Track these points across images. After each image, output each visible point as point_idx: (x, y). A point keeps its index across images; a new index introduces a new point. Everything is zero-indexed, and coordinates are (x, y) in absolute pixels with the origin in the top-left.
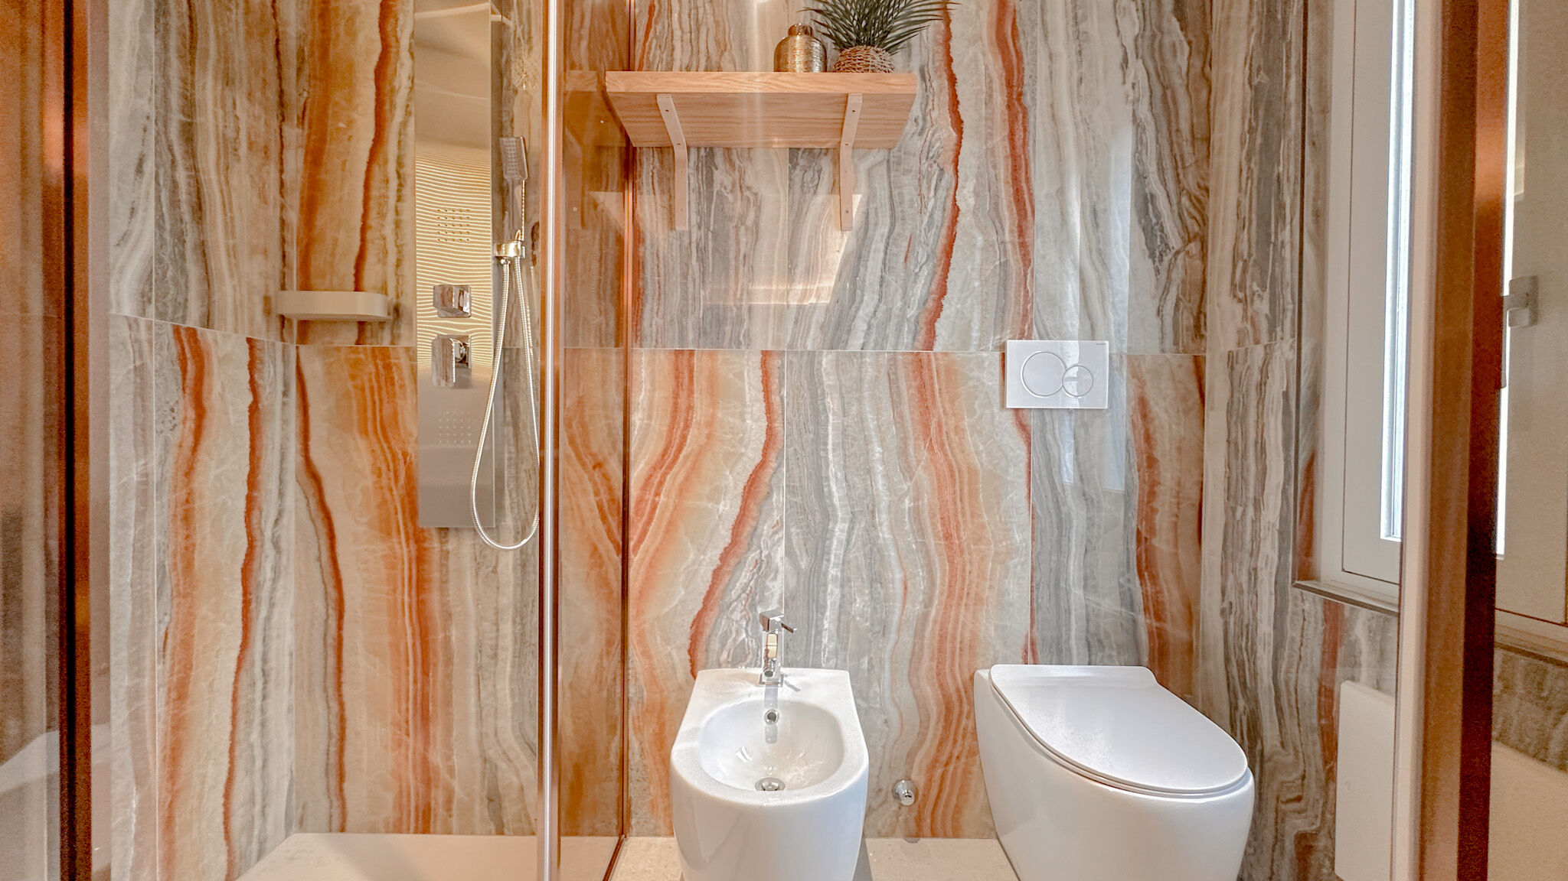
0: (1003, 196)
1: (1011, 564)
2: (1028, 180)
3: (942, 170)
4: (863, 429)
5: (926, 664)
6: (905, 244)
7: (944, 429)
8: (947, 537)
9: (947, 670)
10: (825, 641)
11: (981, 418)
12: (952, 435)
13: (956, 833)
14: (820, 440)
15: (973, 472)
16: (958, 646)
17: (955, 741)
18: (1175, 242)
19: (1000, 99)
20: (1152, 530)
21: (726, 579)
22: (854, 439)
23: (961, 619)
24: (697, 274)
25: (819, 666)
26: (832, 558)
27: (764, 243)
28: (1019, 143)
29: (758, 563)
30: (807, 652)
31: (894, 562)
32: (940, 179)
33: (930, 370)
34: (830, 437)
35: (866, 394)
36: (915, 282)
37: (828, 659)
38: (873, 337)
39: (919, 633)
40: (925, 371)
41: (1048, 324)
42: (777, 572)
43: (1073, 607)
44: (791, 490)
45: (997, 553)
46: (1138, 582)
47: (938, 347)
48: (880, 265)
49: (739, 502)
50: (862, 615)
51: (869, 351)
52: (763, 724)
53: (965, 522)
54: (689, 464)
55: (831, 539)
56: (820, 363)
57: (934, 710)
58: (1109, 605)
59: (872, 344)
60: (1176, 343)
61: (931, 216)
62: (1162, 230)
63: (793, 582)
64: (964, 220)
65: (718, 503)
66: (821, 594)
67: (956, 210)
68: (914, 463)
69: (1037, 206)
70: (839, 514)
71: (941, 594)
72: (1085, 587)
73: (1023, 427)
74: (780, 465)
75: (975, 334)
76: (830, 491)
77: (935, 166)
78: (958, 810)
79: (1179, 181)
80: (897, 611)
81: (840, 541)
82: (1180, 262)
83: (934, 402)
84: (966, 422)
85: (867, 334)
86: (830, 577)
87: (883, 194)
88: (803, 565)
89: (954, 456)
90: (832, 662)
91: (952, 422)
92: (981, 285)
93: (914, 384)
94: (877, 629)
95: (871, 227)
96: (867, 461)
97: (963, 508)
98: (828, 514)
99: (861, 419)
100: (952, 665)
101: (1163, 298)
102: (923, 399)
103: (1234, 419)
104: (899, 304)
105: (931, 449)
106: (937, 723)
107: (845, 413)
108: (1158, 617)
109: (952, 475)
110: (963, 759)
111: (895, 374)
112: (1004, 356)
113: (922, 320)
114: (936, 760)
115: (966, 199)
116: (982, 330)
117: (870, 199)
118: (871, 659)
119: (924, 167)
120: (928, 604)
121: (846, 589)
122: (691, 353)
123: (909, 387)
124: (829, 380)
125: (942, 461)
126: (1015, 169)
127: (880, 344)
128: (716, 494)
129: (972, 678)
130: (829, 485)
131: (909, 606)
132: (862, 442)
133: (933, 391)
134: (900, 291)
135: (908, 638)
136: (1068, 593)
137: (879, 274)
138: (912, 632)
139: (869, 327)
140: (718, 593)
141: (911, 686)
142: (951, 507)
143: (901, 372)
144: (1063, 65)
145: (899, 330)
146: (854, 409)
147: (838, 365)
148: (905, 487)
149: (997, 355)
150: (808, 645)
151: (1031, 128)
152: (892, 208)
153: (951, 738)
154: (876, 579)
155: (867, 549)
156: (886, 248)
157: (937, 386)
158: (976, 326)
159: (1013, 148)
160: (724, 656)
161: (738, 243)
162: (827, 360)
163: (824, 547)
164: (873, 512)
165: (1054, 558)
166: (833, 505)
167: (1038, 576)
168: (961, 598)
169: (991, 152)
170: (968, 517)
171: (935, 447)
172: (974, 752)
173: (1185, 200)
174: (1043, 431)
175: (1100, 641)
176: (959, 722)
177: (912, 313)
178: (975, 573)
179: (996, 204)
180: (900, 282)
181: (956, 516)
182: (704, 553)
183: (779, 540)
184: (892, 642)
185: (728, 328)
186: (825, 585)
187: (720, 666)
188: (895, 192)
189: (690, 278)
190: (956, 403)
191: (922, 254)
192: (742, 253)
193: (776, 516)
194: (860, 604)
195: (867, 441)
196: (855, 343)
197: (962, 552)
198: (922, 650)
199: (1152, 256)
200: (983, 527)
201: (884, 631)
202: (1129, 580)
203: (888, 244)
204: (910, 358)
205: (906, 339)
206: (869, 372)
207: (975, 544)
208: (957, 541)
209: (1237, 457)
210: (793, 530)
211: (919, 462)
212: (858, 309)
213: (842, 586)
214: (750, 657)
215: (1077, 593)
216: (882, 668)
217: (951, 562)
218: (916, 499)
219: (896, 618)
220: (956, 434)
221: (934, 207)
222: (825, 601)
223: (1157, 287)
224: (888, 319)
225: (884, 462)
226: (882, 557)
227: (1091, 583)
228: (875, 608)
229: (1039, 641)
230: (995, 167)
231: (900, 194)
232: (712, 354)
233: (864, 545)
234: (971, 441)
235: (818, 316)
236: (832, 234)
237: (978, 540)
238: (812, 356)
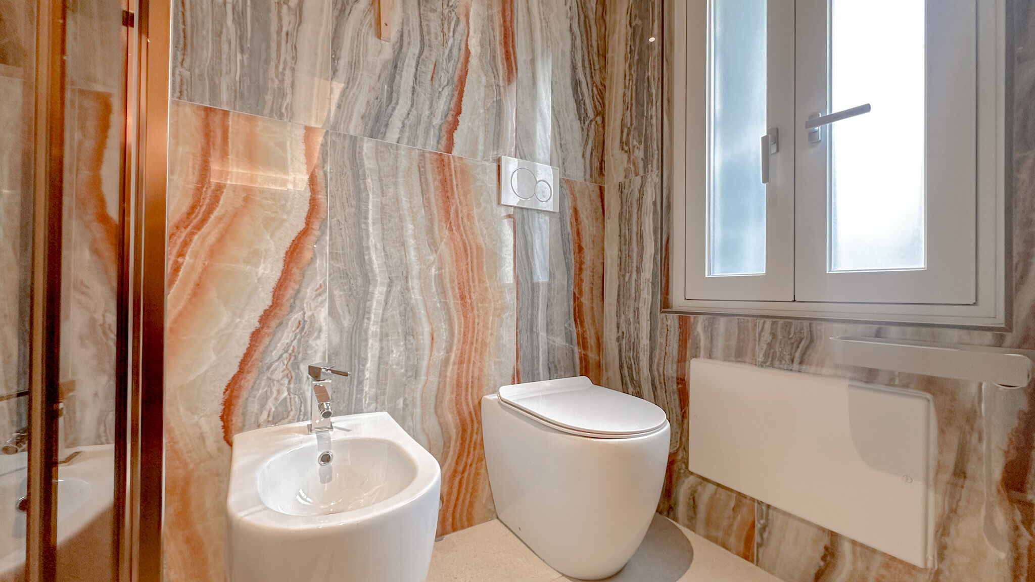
0: (498, 52)
1: (504, 316)
2: (513, 46)
3: (458, 18)
4: (398, 209)
5: (448, 396)
6: (432, 66)
7: (460, 215)
8: (463, 297)
9: (463, 400)
10: (366, 389)
11: (485, 209)
12: (465, 220)
13: (470, 524)
14: (360, 214)
15: (479, 248)
16: (470, 380)
17: (469, 453)
18: (591, 114)
20: (581, 292)
21: (266, 341)
22: (391, 216)
23: (472, 359)
24: (233, 36)
26: (373, 316)
27: (308, 28)
28: (508, 19)
29: (301, 325)
30: (350, 400)
31: (424, 319)
32: (457, 25)
33: (450, 169)
34: (371, 213)
35: (401, 180)
36: (439, 98)
37: (369, 404)
38: (407, 134)
39: (443, 374)
40: (446, 169)
41: (526, 149)
42: (320, 331)
43: (541, 344)
44: (334, 256)
45: (495, 309)
46: (574, 326)
47: (455, 152)
48: (412, 78)
49: (281, 265)
50: (397, 364)
51: (403, 145)
52: (317, 466)
53: (474, 286)
54: (222, 225)
55: (371, 300)
56: (361, 148)
57: (453, 432)
58: (560, 341)
59: (406, 140)
60: (591, 176)
61: (451, 50)
62: (584, 105)
63: (336, 340)
64: (473, 62)
65: (256, 265)
66: (363, 349)
67: (468, 52)
68: (438, 240)
69: (519, 67)
70: (379, 279)
71: (459, 341)
72: (547, 331)
73: (513, 220)
74: (323, 233)
75: (481, 147)
76: (370, 258)
77: (453, 14)
78: (471, 505)
79: (592, 77)
80: (426, 358)
81: (378, 302)
82: (593, 127)
83: (453, 194)
84: (475, 212)
85: (402, 131)
86: (370, 333)
87: (414, 21)
88: (346, 323)
89: (467, 236)
90: (373, 406)
91: (465, 210)
92: (485, 113)
93: (439, 178)
94: (410, 374)
95: (405, 44)
96: (402, 235)
97: (473, 276)
98: (368, 279)
99: (397, 200)
100: (466, 395)
101: (585, 148)
102: (445, 191)
103: (623, 221)
104: (427, 113)
105: (451, 229)
106: (456, 442)
107: (383, 194)
108: (585, 347)
109: (466, 251)
110: (474, 466)
111: (424, 167)
112: (499, 167)
113: (444, 129)
114: (455, 471)
115: (475, 47)
116: (485, 145)
117: (405, 22)
118: (405, 399)
119: (446, 12)
120: (449, 350)
121: (384, 343)
122: (226, 113)
123: (435, 180)
124: (369, 164)
125: (458, 240)
126: (506, 36)
127: (412, 141)
128: (255, 257)
129: (480, 403)
130: (369, 254)
131: (435, 353)
132: (397, 220)
133: (452, 186)
134: (428, 103)
135: (434, 379)
136: (538, 335)
137: (411, 84)
138: (437, 374)
139: (404, 126)
140: (256, 355)
141: (437, 416)
142: (465, 275)
143: (429, 166)
145: (427, 133)
146: (391, 191)
147: (378, 154)
148: (432, 258)
149: (495, 166)
150: (350, 395)
151: (515, 11)
152: (422, 35)
153: (466, 450)
154: (409, 333)
155: (402, 308)
156: (417, 65)
157: (455, 182)
158: (481, 141)
159: (505, 21)
160: (264, 416)
161: (280, 19)
162: (367, 146)
163: (365, 307)
164: (407, 278)
165: (530, 312)
166: (372, 271)
167: (520, 323)
168: (472, 343)
169: (490, 18)
170: (477, 282)
171: (454, 228)
172: (481, 458)
173: (595, 89)
174: (523, 223)
175: (555, 366)
176: (471, 437)
177: (437, 121)
178: (481, 324)
179: (494, 57)
180: (428, 96)
181: (468, 282)
182: (240, 316)
183: (323, 302)
184: (422, 383)
185: (269, 98)
186: (366, 340)
187: (259, 426)
188: (424, 23)
189: (224, 37)
190: (468, 196)
191: (444, 78)
192: (285, 29)
193: (319, 280)
194: (396, 354)
195: (401, 219)
196: (392, 136)
197: (473, 309)
198: (445, 386)
199: (580, 119)
200: (486, 289)
201: (416, 375)
202: (570, 325)
203: (418, 62)
204: (435, 157)
205: (432, 141)
206: (403, 163)
207: (482, 302)
208: (469, 301)
209: (625, 244)
210: (337, 293)
211: (442, 239)
212: (394, 109)
213: (381, 340)
214: (292, 414)
215: (543, 334)
216: (414, 404)
217: (465, 317)
218: (440, 268)
219: (425, 363)
220: (469, 220)
221: (452, 46)
222: (366, 354)
223: (582, 139)
224: (419, 122)
225: (415, 238)
226: (414, 315)
227: (550, 328)
228: (408, 358)
229: (521, 370)
230: (493, 30)
231: (428, 26)
232: (250, 120)
233: (400, 305)
234: (478, 226)
235: (360, 107)
236: (372, 40)
237: (483, 300)
238: (354, 140)
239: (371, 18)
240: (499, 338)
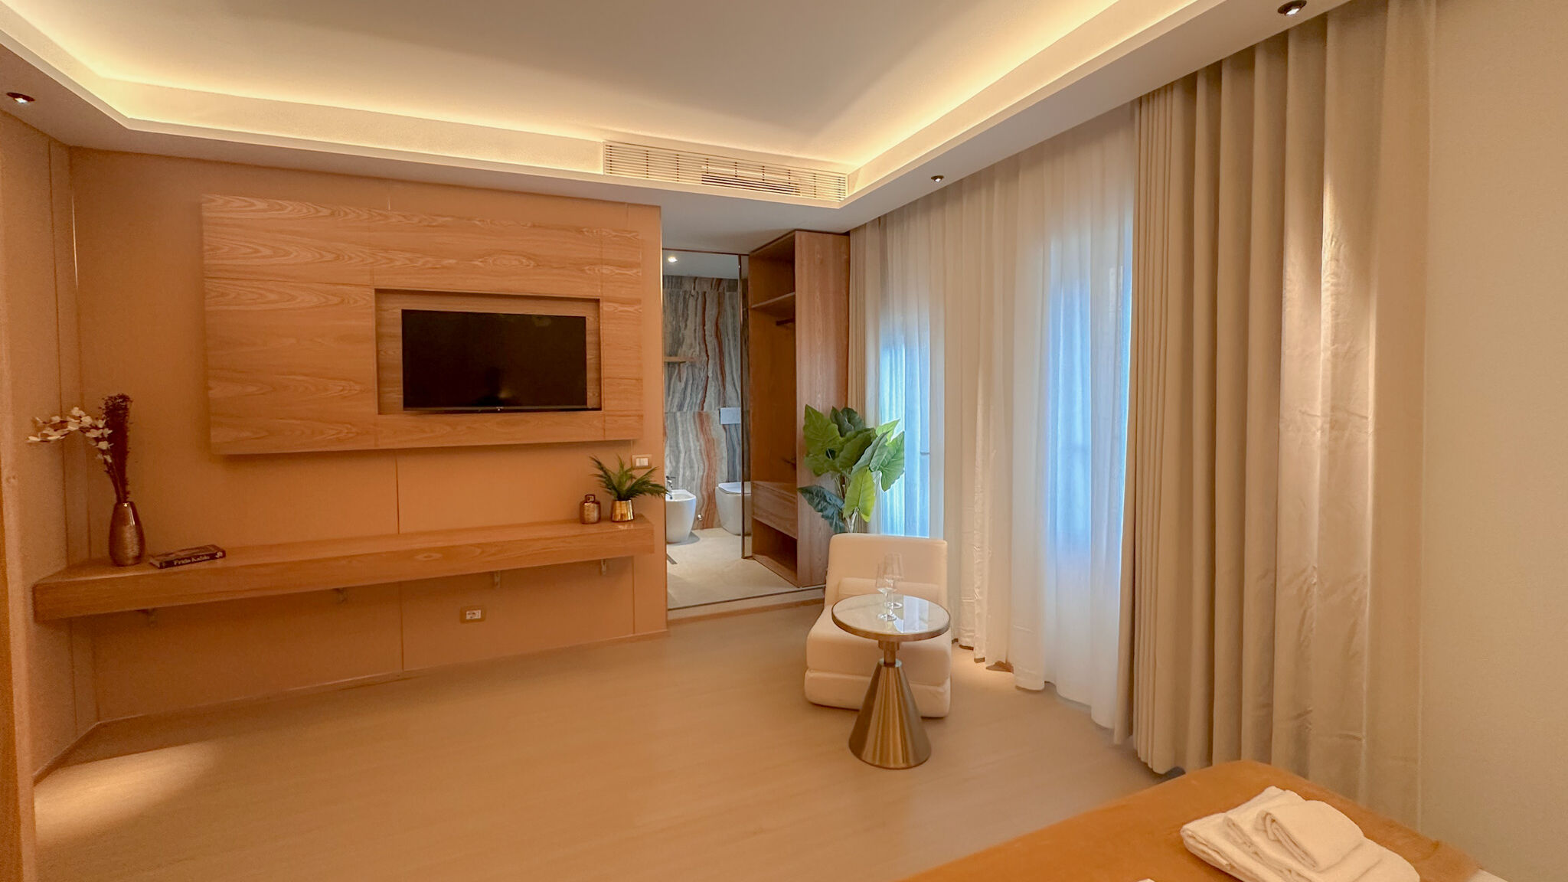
0: (718, 373)
1: (723, 461)
2: (724, 369)
3: (704, 368)
4: (687, 431)
5: (704, 486)
6: (696, 385)
7: (707, 430)
8: (708, 456)
9: (709, 488)
10: (680, 482)
11: (715, 426)
13: (712, 527)
14: (677, 434)
15: (713, 439)
16: (711, 481)
19: (717, 350)
22: (686, 433)
23: (712, 475)
25: (678, 489)
31: (696, 463)
32: (704, 370)
34: (679, 433)
35: (688, 422)
36: (699, 394)
37: (681, 487)
39: (702, 479)
40: (702, 416)
41: (729, 406)
44: (670, 446)
45: (720, 459)
47: (705, 410)
51: (689, 412)
53: (712, 452)
57: (705, 495)
59: (689, 410)
61: (702, 378)
64: (710, 379)
67: (708, 377)
68: (700, 438)
70: (682, 452)
71: (707, 469)
73: (725, 428)
76: (680, 446)
77: (703, 366)
78: (712, 521)
80: (697, 474)
81: (683, 458)
83: (704, 423)
84: (712, 428)
85: (688, 408)
87: (691, 375)
89: (709, 435)
91: (709, 428)
92: (714, 396)
93: (699, 419)
94: (692, 479)
95: (688, 381)
96: (688, 438)
97: (711, 448)
98: (679, 452)
99: (687, 428)
100: (710, 486)
102: (701, 423)
104: (695, 400)
105: (703, 435)
106: (706, 498)
107: (683, 427)
109: (709, 441)
112: (720, 412)
113: (701, 403)
114: (707, 508)
115: (710, 375)
116: (714, 406)
117: (688, 374)
118: (693, 486)
119: (700, 367)
120: (704, 472)
121: (684, 470)
124: (679, 419)
125: (706, 437)
126: (721, 367)
127: (691, 410)
129: (714, 489)
131: (700, 473)
133: (704, 421)
134: (695, 397)
135: (699, 481)
137: (690, 392)
138: (700, 479)
139: (688, 406)
141: (701, 490)
142: (708, 449)
143: (696, 416)
144: (731, 342)
145: (695, 406)
146: (685, 426)
147: (681, 416)
148: (698, 444)
149: (718, 412)
152: (693, 377)
153: (711, 502)
154: (692, 467)
157: (704, 419)
158: (713, 404)
162: (678, 414)
164: (690, 451)
165: (733, 460)
166: (680, 450)
167: (729, 464)
168: (712, 470)
169: (715, 363)
170: (713, 450)
171: (705, 434)
172: (715, 507)
174: (728, 429)
176: (712, 498)
177: (698, 402)
178: (715, 464)
179: (717, 375)
180: (695, 395)
181: (710, 451)
184: (696, 481)
190: (709, 423)
191: (700, 387)
194: (688, 473)
195: (688, 433)
196: (685, 410)
197: (711, 459)
198: (703, 482)
200: (716, 452)
201: (694, 480)
203: (692, 385)
204: (698, 413)
205: (697, 408)
206: (688, 417)
208: (710, 457)
212: (686, 402)
216: (694, 489)
217: (709, 462)
218: (700, 447)
219: (697, 476)
220: (710, 430)
221: (703, 376)
224: (693, 404)
225: (692, 439)
226: (693, 461)
231: (694, 374)
234: (713, 433)
235: (676, 404)
236: (679, 383)
237: (715, 456)
238: (675, 413)
239: (678, 377)
240: (721, 468)
